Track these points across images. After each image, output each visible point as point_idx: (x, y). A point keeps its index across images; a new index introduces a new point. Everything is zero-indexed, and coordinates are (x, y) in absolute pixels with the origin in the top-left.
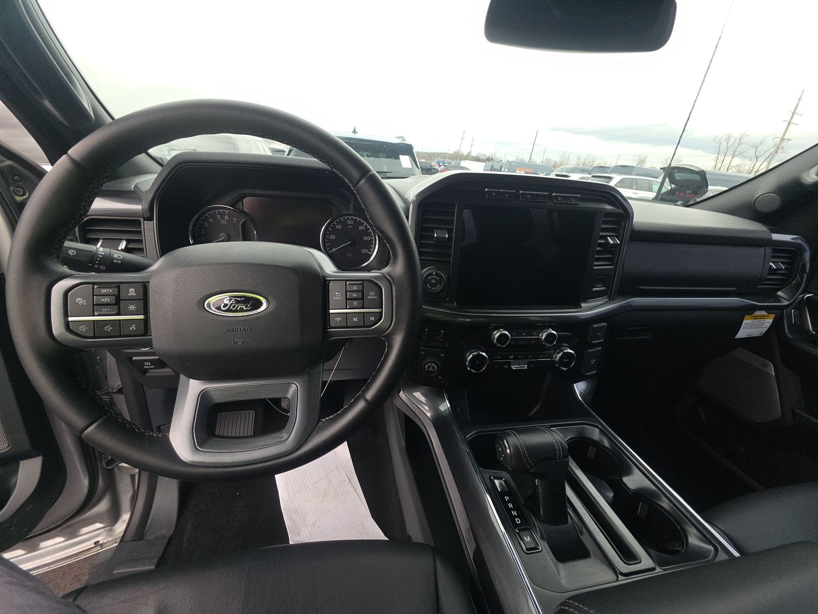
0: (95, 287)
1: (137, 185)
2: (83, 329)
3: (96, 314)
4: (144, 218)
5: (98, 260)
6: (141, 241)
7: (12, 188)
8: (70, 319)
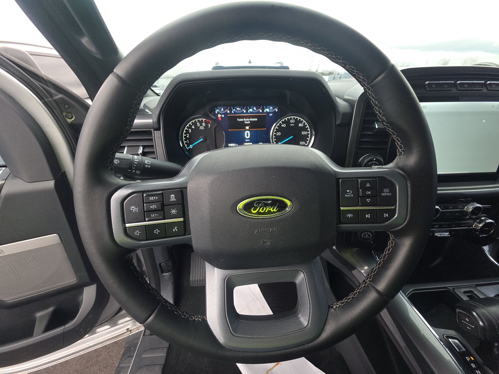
0: (145, 195)
1: (146, 104)
2: (137, 233)
3: (147, 219)
4: (154, 129)
5: (134, 167)
6: (152, 146)
7: (64, 114)
8: (127, 225)
